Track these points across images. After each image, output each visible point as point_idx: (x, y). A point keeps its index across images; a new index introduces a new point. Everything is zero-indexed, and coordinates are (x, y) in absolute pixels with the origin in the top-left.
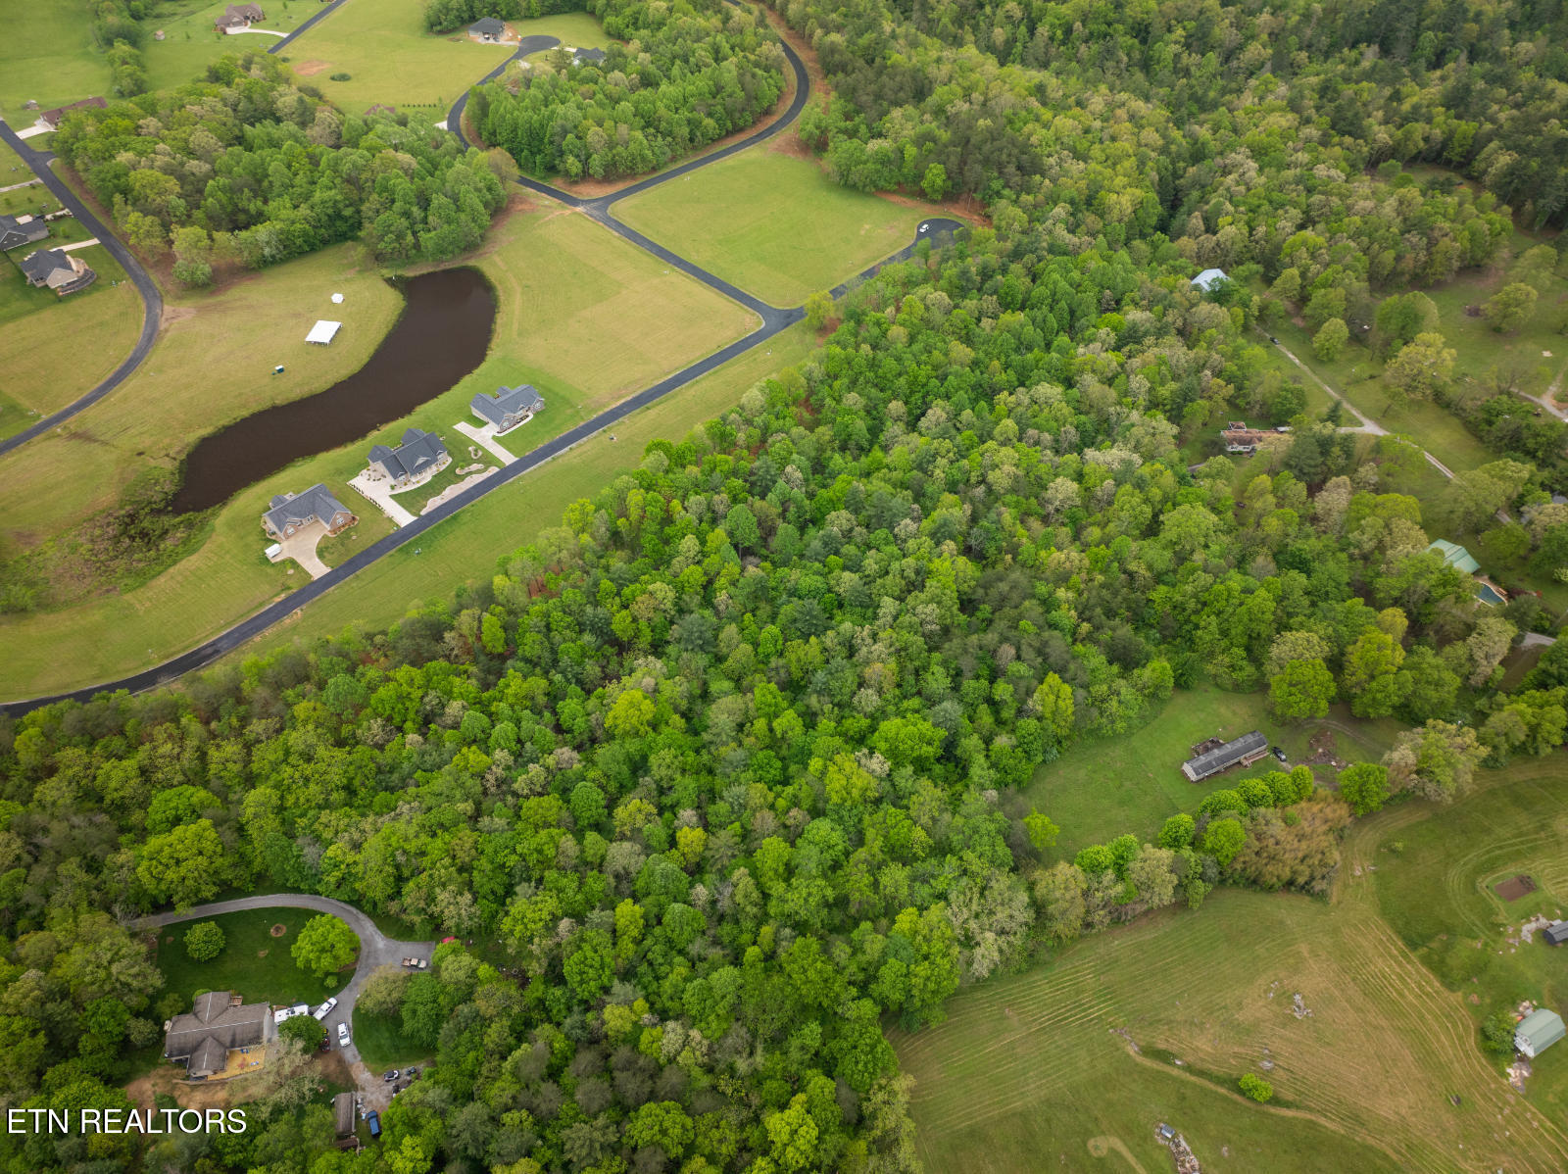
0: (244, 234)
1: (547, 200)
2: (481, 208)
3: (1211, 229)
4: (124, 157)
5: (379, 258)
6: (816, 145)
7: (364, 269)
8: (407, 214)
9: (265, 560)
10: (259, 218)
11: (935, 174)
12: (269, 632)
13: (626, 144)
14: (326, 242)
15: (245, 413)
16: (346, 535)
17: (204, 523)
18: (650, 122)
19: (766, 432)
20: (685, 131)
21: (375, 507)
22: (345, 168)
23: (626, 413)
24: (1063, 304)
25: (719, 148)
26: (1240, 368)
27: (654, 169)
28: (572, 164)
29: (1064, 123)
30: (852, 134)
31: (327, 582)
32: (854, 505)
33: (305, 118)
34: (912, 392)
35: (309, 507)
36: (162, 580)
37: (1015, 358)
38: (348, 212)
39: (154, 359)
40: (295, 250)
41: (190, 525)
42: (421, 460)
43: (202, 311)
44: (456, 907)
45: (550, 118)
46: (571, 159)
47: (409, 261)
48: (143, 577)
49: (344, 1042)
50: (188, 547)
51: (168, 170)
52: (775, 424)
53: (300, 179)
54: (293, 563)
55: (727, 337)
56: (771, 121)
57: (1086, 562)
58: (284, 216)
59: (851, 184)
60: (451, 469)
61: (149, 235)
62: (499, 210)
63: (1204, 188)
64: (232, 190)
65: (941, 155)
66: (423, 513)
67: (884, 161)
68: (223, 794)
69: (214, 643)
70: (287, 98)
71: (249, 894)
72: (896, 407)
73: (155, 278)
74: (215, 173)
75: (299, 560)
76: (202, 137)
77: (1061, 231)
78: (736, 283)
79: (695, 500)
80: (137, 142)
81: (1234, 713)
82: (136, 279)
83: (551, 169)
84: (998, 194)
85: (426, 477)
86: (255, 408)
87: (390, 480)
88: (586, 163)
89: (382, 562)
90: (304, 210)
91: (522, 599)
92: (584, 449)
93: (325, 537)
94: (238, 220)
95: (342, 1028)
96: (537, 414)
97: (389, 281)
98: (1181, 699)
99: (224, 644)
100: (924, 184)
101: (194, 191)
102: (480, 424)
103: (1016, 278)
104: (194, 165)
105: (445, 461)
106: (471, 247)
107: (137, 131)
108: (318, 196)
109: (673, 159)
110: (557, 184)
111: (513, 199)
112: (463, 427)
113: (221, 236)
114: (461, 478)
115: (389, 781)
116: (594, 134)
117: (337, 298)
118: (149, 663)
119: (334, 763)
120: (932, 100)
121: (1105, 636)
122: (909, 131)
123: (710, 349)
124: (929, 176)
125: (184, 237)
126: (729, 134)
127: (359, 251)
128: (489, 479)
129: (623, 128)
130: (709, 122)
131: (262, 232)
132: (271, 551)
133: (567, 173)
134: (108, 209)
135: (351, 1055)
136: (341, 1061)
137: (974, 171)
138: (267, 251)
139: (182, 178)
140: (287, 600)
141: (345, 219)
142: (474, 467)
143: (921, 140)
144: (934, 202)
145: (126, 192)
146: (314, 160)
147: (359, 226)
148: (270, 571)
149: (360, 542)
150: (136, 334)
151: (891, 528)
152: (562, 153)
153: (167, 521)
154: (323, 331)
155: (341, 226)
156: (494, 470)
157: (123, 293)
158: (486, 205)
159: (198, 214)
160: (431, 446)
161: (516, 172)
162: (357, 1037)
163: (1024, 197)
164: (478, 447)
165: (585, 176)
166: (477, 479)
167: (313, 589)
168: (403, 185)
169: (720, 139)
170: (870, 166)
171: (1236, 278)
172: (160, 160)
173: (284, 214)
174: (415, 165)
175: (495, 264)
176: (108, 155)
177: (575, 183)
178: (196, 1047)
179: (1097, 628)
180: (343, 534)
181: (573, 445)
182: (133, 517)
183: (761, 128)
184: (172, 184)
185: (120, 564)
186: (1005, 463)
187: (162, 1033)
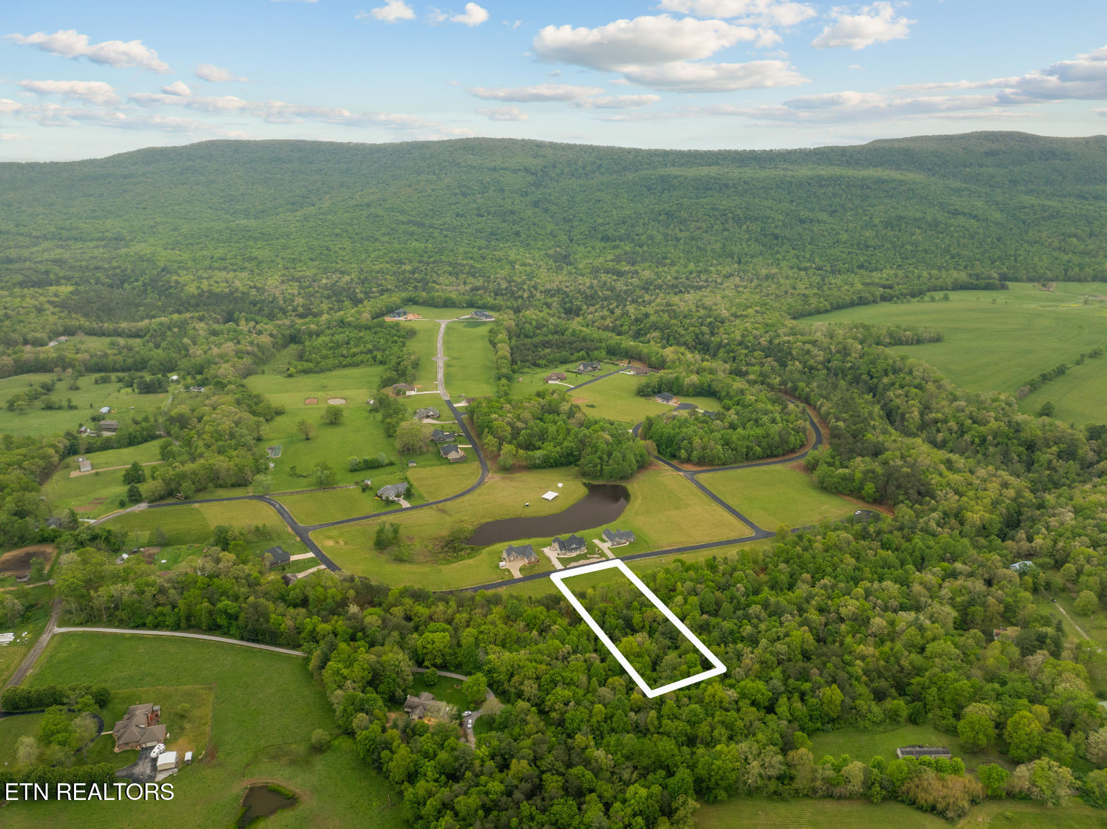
0: (530, 453)
1: (667, 467)
2: (634, 462)
3: (1030, 539)
4: (494, 416)
5: (584, 474)
6: (811, 468)
7: (576, 477)
8: (601, 458)
9: (498, 567)
10: (539, 448)
11: (870, 488)
13: (712, 450)
14: (562, 465)
15: (507, 517)
16: (534, 567)
17: (479, 550)
18: (727, 443)
19: (734, 569)
20: (745, 450)
21: (549, 560)
22: (580, 435)
24: (917, 553)
25: (761, 462)
26: (1015, 602)
27: (724, 464)
28: (683, 454)
29: (955, 478)
30: (829, 464)
31: (519, 580)
32: (766, 606)
33: (571, 414)
34: (817, 573)
35: (523, 552)
36: (455, 565)
37: (879, 570)
38: (576, 453)
39: (478, 491)
40: (549, 464)
41: (472, 549)
42: (574, 546)
43: (503, 478)
44: (530, 688)
45: (679, 434)
46: (683, 451)
47: (595, 477)
48: (448, 562)
49: (469, 726)
50: (469, 556)
51: (509, 424)
52: (740, 567)
53: (560, 437)
54: (509, 571)
55: (733, 535)
56: (793, 456)
57: (877, 654)
58: (548, 449)
59: (826, 487)
60: (585, 554)
61: (493, 445)
62: (643, 466)
63: (1034, 521)
64: (531, 436)
65: (874, 480)
66: (568, 567)
67: (844, 478)
68: (456, 630)
70: (565, 407)
71: (452, 672)
72: (806, 576)
73: (489, 463)
74: (526, 428)
75: (511, 570)
76: (526, 415)
77: (933, 524)
78: (747, 516)
79: (689, 584)
80: (500, 412)
82: (481, 461)
83: (674, 456)
84: (902, 502)
85: (574, 554)
86: (512, 516)
87: (559, 551)
88: (690, 455)
89: (544, 579)
90: (558, 449)
91: (598, 600)
92: (647, 561)
93: (525, 565)
94: (529, 446)
95: (470, 721)
96: (631, 543)
97: (585, 484)
98: (911, 727)
100: (863, 492)
101: (516, 433)
102: (604, 541)
103: (897, 539)
104: (519, 424)
105: (584, 550)
106: (625, 478)
107: (501, 408)
108: (565, 444)
109: (735, 462)
110: (675, 462)
111: (651, 464)
112: (596, 541)
113: (521, 452)
114: (589, 559)
115: (520, 642)
116: (697, 442)
117: (560, 485)
119: (502, 628)
120: (881, 457)
121: (875, 685)
122: (862, 467)
123: (724, 538)
124: (866, 488)
125: (507, 448)
126: (768, 457)
127: (574, 469)
129: (712, 443)
130: (758, 449)
131: (538, 453)
132: (501, 564)
133: (680, 458)
134: (480, 435)
135: (470, 732)
136: (466, 731)
137: (891, 488)
138: (537, 461)
139: (513, 428)
140: (501, 582)
141: (573, 456)
142: (596, 556)
143: (866, 473)
144: (868, 502)
145: (490, 428)
146: (568, 431)
147: (579, 459)
148: (498, 571)
149: (537, 570)
150: (473, 481)
151: (780, 618)
152: (680, 448)
153: (463, 546)
154: (550, 495)
155: (572, 459)
156: (603, 559)
157: (475, 465)
158: (637, 462)
159: (514, 442)
160: (581, 542)
161: (656, 453)
162: (474, 727)
163: (917, 506)
164: (599, 549)
165: (688, 461)
166: (595, 561)
167: (513, 581)
168: (603, 446)
169: (763, 458)
170: (835, 479)
171: (1035, 564)
172: (507, 419)
173: (549, 448)
174: (611, 440)
175: (633, 487)
176: (488, 414)
177: (683, 463)
178: (416, 707)
179: (872, 681)
180: (532, 565)
181: (643, 558)
182: (452, 541)
183: (787, 457)
184: (509, 429)
185: (442, 556)
186: (850, 606)
187: (406, 699)
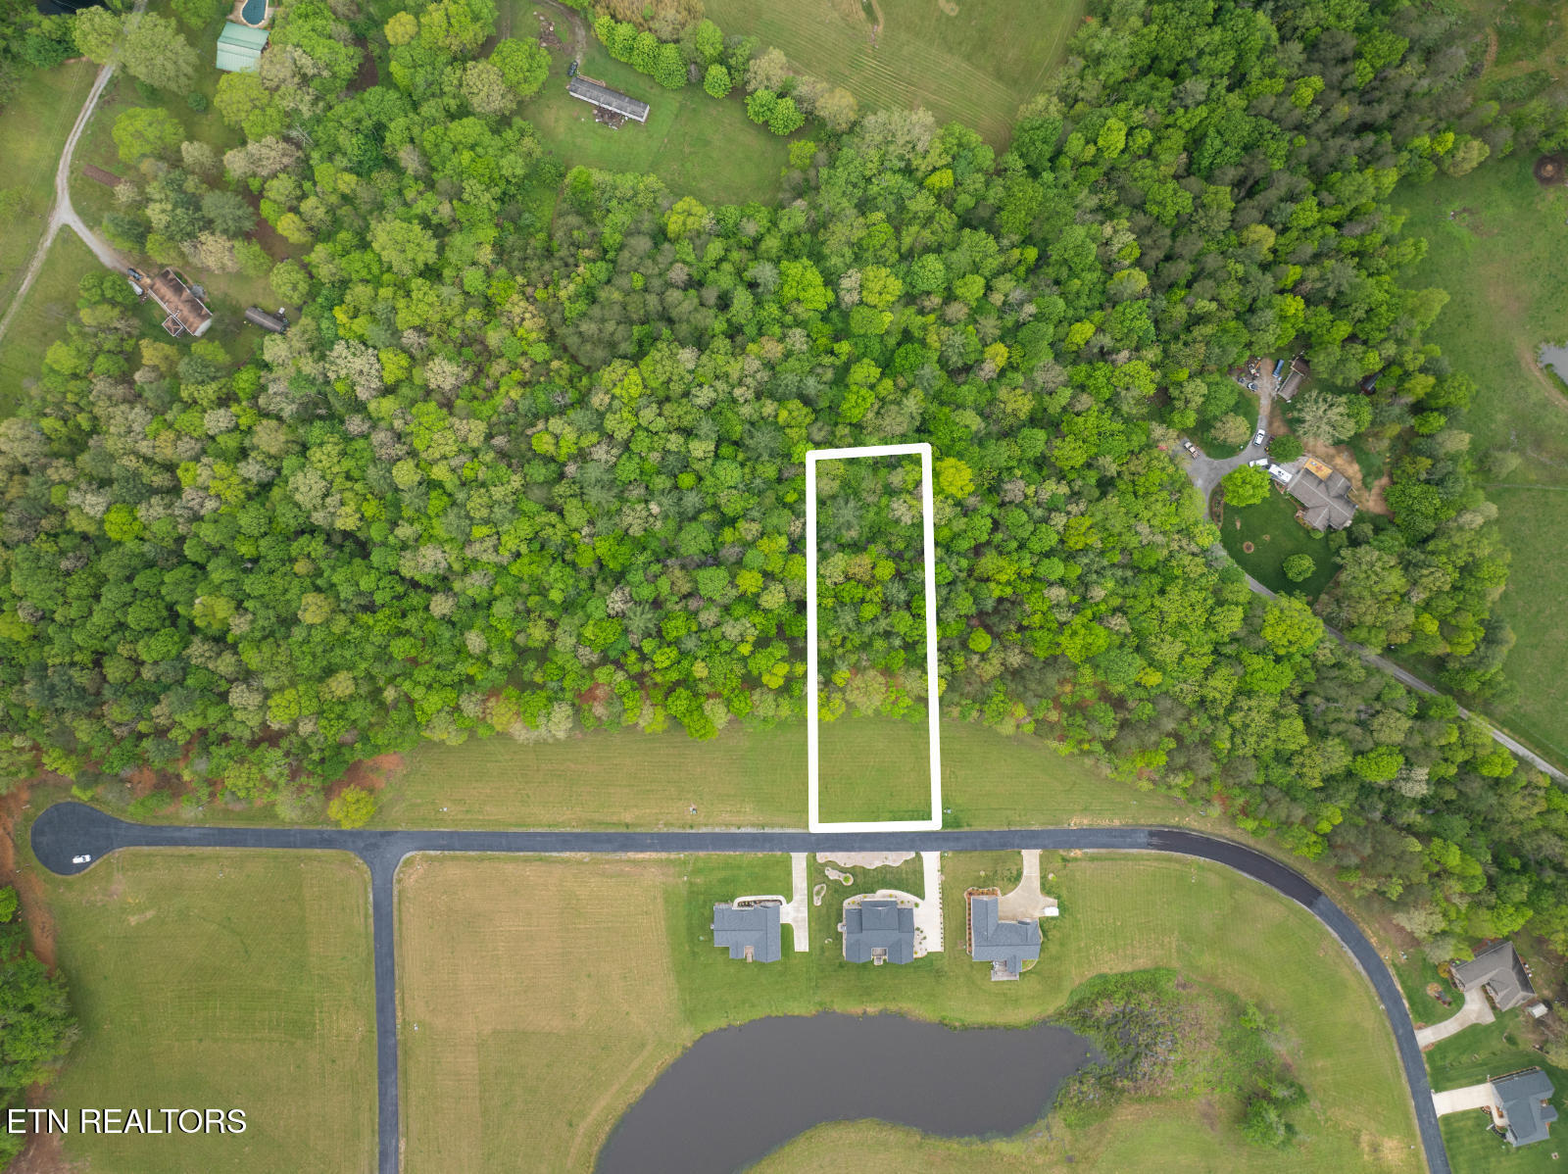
9: (1062, 907)
12: (1104, 823)
16: (987, 880)
23: (652, 835)
48: (1154, 979)
50: (1103, 987)
54: (1044, 885)
60: (854, 889)
66: (913, 854)
69: (1149, 845)
75: (1037, 884)
81: (557, 121)
85: (881, 894)
89: (980, 826)
92: (727, 817)
93: (1004, 894)
96: (730, 900)
99: (1143, 838)
102: (785, 932)
105: (851, 905)
112: (801, 943)
114: (853, 871)
118: (1201, 868)
128: (832, 849)
132: (1054, 912)
135: (1263, 420)
136: (1270, 424)
140: (1072, 846)
142: (833, 875)
148: (1064, 893)
149: (982, 865)
156: (822, 857)
164: (811, 899)
166: (844, 858)
180: (989, 884)
181: (734, 830)
